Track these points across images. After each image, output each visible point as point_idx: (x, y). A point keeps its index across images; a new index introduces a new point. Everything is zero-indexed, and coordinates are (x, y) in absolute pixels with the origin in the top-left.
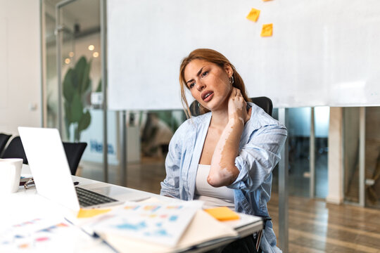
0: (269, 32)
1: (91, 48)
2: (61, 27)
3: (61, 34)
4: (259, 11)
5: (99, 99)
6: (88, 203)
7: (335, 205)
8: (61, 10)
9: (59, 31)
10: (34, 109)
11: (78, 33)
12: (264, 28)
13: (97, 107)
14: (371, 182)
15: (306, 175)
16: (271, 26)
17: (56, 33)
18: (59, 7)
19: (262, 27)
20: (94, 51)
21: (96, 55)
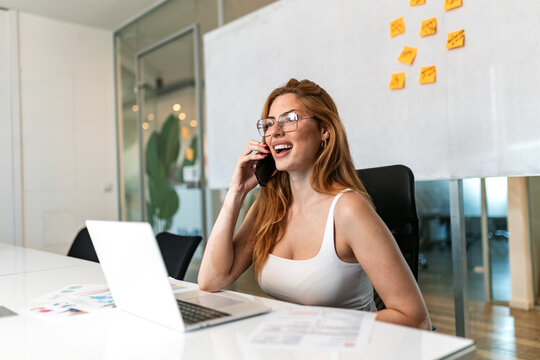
0: (431, 78)
1: (177, 107)
2: (142, 83)
3: (143, 92)
4: (416, 50)
5: (194, 174)
6: (191, 318)
7: (522, 311)
8: (142, 60)
9: (140, 88)
10: (108, 190)
11: (161, 89)
12: (423, 73)
13: (191, 185)
15: (478, 269)
16: (433, 69)
17: (136, 90)
18: (140, 56)
19: (420, 71)
20: (180, 112)
21: (182, 117)
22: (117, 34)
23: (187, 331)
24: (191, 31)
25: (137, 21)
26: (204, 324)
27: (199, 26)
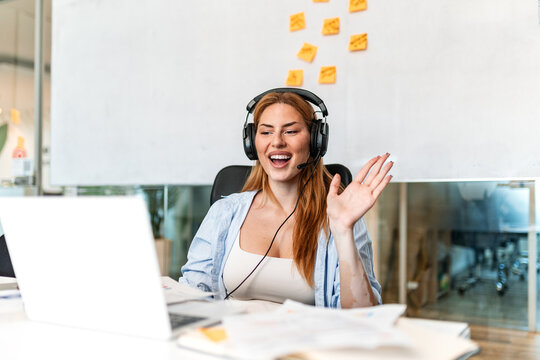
4: (316, 48)
16: (333, 69)
19: (320, 70)
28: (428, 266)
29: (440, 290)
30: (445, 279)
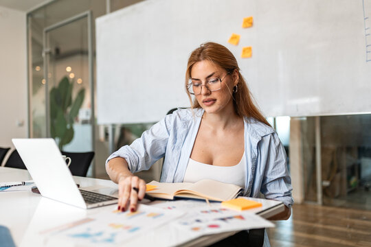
1: (69, 69)
2: (47, 51)
3: (48, 56)
4: (239, 36)
5: (87, 114)
7: (297, 204)
8: (48, 34)
9: (46, 54)
10: (21, 125)
11: (59, 56)
12: (244, 51)
13: (85, 122)
14: (327, 183)
16: (250, 49)
18: (47, 32)
19: (242, 50)
20: (70, 72)
21: (72, 76)
22: (29, 15)
23: (88, 209)
24: (86, 16)
25: (45, 7)
26: (101, 204)
27: (92, 13)
28: (338, 171)
29: (349, 186)
30: (354, 180)
